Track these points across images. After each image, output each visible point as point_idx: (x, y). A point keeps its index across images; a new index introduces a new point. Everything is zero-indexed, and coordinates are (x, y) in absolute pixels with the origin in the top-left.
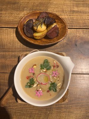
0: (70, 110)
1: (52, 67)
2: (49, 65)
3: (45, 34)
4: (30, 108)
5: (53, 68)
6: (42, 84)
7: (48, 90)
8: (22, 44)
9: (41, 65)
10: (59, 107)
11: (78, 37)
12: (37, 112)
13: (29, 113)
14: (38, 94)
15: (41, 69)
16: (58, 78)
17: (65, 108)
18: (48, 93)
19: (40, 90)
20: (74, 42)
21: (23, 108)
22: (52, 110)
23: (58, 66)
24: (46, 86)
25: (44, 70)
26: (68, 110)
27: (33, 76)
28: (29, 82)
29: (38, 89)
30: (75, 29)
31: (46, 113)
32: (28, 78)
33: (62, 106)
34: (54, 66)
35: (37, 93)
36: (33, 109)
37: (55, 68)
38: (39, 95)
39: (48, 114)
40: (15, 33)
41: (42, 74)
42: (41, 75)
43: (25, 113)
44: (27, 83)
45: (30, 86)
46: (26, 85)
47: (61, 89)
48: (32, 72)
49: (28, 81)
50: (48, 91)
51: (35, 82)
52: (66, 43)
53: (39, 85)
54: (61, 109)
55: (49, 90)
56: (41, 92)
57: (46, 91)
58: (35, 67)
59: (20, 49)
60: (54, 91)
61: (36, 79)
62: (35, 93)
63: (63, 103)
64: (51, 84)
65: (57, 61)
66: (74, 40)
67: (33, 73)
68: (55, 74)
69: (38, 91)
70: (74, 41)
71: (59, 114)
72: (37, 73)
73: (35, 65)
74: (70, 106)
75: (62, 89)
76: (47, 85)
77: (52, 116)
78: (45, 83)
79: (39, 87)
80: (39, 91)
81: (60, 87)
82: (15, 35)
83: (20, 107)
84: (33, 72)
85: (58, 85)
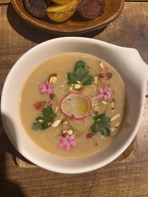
0: (138, 175)
1: (96, 78)
2: (89, 74)
3: (75, 8)
4: (49, 177)
5: (99, 80)
6: (73, 117)
7: (88, 132)
8: (22, 38)
9: (68, 75)
10: (114, 171)
11: (145, 17)
12: (65, 185)
13: (46, 187)
14: (66, 142)
15: (69, 83)
16: (113, 103)
17: (127, 173)
18: (91, 140)
19: (70, 132)
20: (137, 28)
21: (31, 177)
22: (99, 179)
23: (110, 76)
24: (84, 122)
25: (78, 86)
26: (134, 176)
27: (49, 102)
28: (42, 116)
29: (64, 132)
30: (137, 3)
31: (85, 185)
32: (38, 106)
33: (120, 168)
34: (101, 76)
35: (62, 141)
36: (54, 179)
37: (103, 80)
38: (68, 145)
39: (91, 188)
40: (6, 15)
41: (71, 95)
42: (69, 97)
43: (36, 188)
44: (37, 119)
45: (44, 126)
46: (34, 124)
47: (120, 129)
48: (47, 92)
49: (38, 113)
50: (89, 136)
51: (55, 115)
52: (120, 30)
53: (66, 123)
54: (118, 175)
55: (90, 132)
56: (72, 137)
57: (84, 136)
58: (53, 79)
59: (19, 47)
60: (103, 134)
61: (57, 108)
62: (58, 142)
63: (124, 161)
64: (96, 118)
65: (106, 63)
66: (137, 23)
67: (50, 95)
68: (105, 94)
69: (64, 135)
70: (138, 26)
71: (114, 186)
72: (59, 93)
73: (55, 75)
74: (138, 166)
75: (124, 129)
76: (86, 120)
77: (98, 192)
78: (80, 117)
79: (65, 127)
80: (67, 137)
81: (118, 125)
82: (6, 19)
83: (25, 175)
84: (50, 93)
85: (112, 119)
